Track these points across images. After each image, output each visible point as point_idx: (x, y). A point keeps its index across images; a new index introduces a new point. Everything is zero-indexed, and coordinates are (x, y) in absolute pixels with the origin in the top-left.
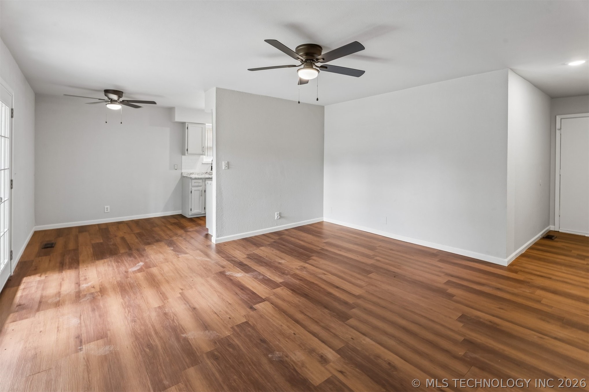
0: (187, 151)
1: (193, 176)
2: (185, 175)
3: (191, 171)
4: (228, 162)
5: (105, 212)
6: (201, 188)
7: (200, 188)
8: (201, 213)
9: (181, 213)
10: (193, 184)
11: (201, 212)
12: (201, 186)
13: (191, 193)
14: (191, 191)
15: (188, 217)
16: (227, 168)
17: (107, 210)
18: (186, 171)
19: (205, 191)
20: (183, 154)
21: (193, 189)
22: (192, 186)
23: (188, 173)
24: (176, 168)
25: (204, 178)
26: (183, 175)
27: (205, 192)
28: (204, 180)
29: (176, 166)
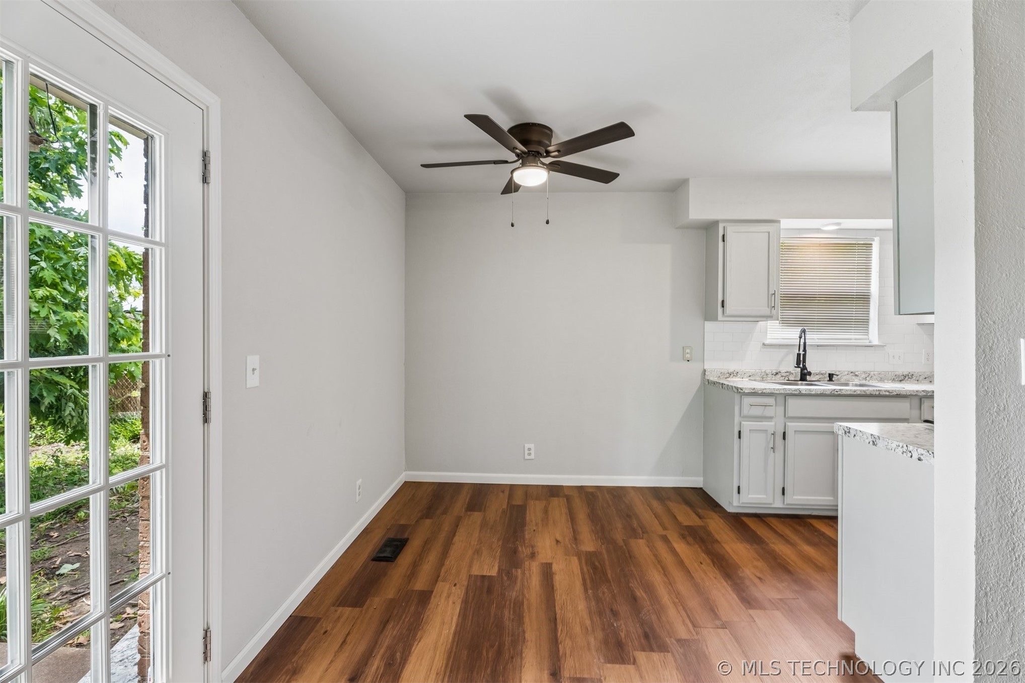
0: (723, 306)
1: (746, 384)
2: (711, 379)
3: (732, 367)
5: (526, 458)
6: (773, 423)
7: (769, 425)
8: (771, 504)
9: (701, 486)
10: (746, 411)
11: (771, 501)
12: (770, 418)
13: (740, 437)
14: (740, 432)
15: (729, 510)
17: (529, 454)
18: (715, 367)
19: (784, 433)
20: (709, 315)
21: (747, 425)
22: (745, 417)
23: (723, 371)
24: (688, 356)
25: (782, 392)
26: (707, 378)
27: (784, 438)
28: (781, 400)
29: (688, 351)
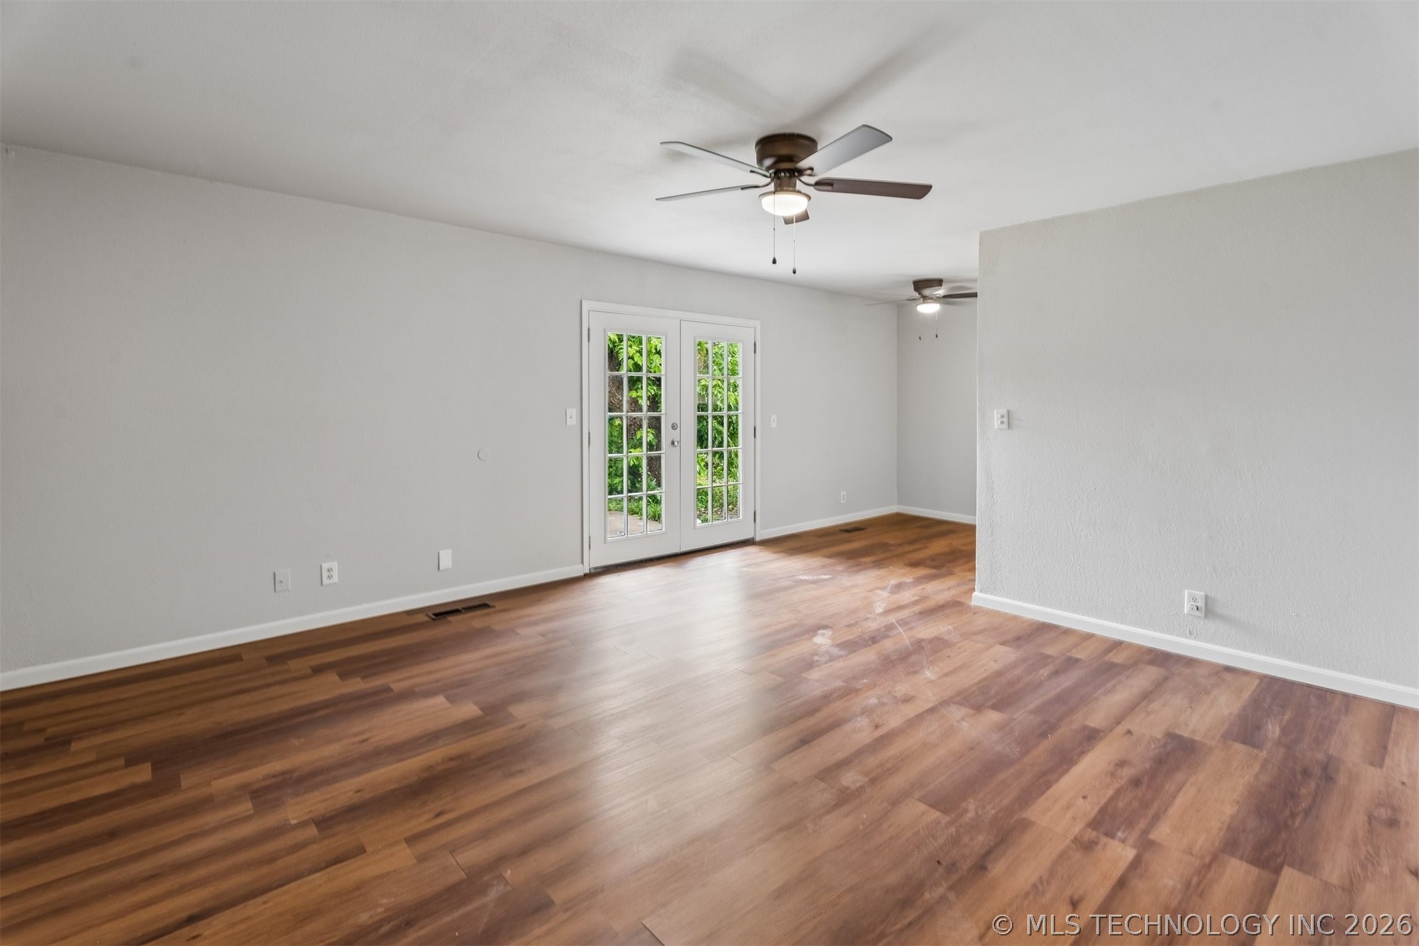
4: (1008, 411)
16: (1005, 426)
